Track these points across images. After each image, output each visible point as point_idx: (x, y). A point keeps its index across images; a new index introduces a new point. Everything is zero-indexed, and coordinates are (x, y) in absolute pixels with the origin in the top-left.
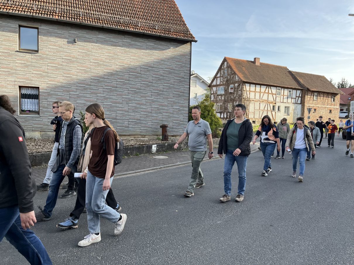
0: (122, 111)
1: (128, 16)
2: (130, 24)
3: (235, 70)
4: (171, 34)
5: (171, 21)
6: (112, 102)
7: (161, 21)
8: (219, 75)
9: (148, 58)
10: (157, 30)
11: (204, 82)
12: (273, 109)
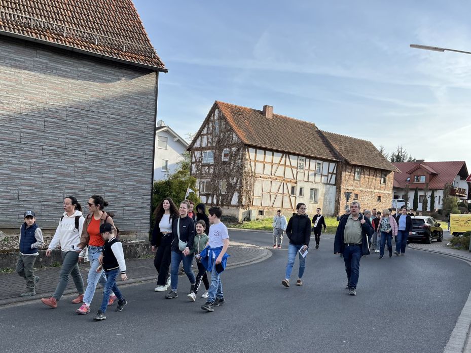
0: (30, 186)
1: (45, 16)
2: (48, 31)
3: (233, 124)
4: (122, 55)
5: (124, 33)
6: (10, 169)
7: (105, 29)
8: (205, 131)
9: (79, 94)
10: (97, 45)
11: (180, 142)
12: (293, 192)
